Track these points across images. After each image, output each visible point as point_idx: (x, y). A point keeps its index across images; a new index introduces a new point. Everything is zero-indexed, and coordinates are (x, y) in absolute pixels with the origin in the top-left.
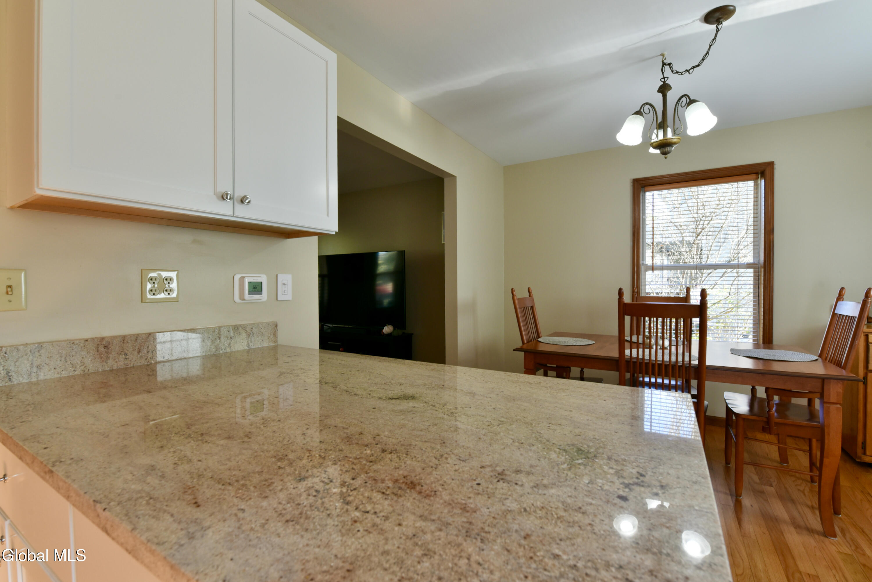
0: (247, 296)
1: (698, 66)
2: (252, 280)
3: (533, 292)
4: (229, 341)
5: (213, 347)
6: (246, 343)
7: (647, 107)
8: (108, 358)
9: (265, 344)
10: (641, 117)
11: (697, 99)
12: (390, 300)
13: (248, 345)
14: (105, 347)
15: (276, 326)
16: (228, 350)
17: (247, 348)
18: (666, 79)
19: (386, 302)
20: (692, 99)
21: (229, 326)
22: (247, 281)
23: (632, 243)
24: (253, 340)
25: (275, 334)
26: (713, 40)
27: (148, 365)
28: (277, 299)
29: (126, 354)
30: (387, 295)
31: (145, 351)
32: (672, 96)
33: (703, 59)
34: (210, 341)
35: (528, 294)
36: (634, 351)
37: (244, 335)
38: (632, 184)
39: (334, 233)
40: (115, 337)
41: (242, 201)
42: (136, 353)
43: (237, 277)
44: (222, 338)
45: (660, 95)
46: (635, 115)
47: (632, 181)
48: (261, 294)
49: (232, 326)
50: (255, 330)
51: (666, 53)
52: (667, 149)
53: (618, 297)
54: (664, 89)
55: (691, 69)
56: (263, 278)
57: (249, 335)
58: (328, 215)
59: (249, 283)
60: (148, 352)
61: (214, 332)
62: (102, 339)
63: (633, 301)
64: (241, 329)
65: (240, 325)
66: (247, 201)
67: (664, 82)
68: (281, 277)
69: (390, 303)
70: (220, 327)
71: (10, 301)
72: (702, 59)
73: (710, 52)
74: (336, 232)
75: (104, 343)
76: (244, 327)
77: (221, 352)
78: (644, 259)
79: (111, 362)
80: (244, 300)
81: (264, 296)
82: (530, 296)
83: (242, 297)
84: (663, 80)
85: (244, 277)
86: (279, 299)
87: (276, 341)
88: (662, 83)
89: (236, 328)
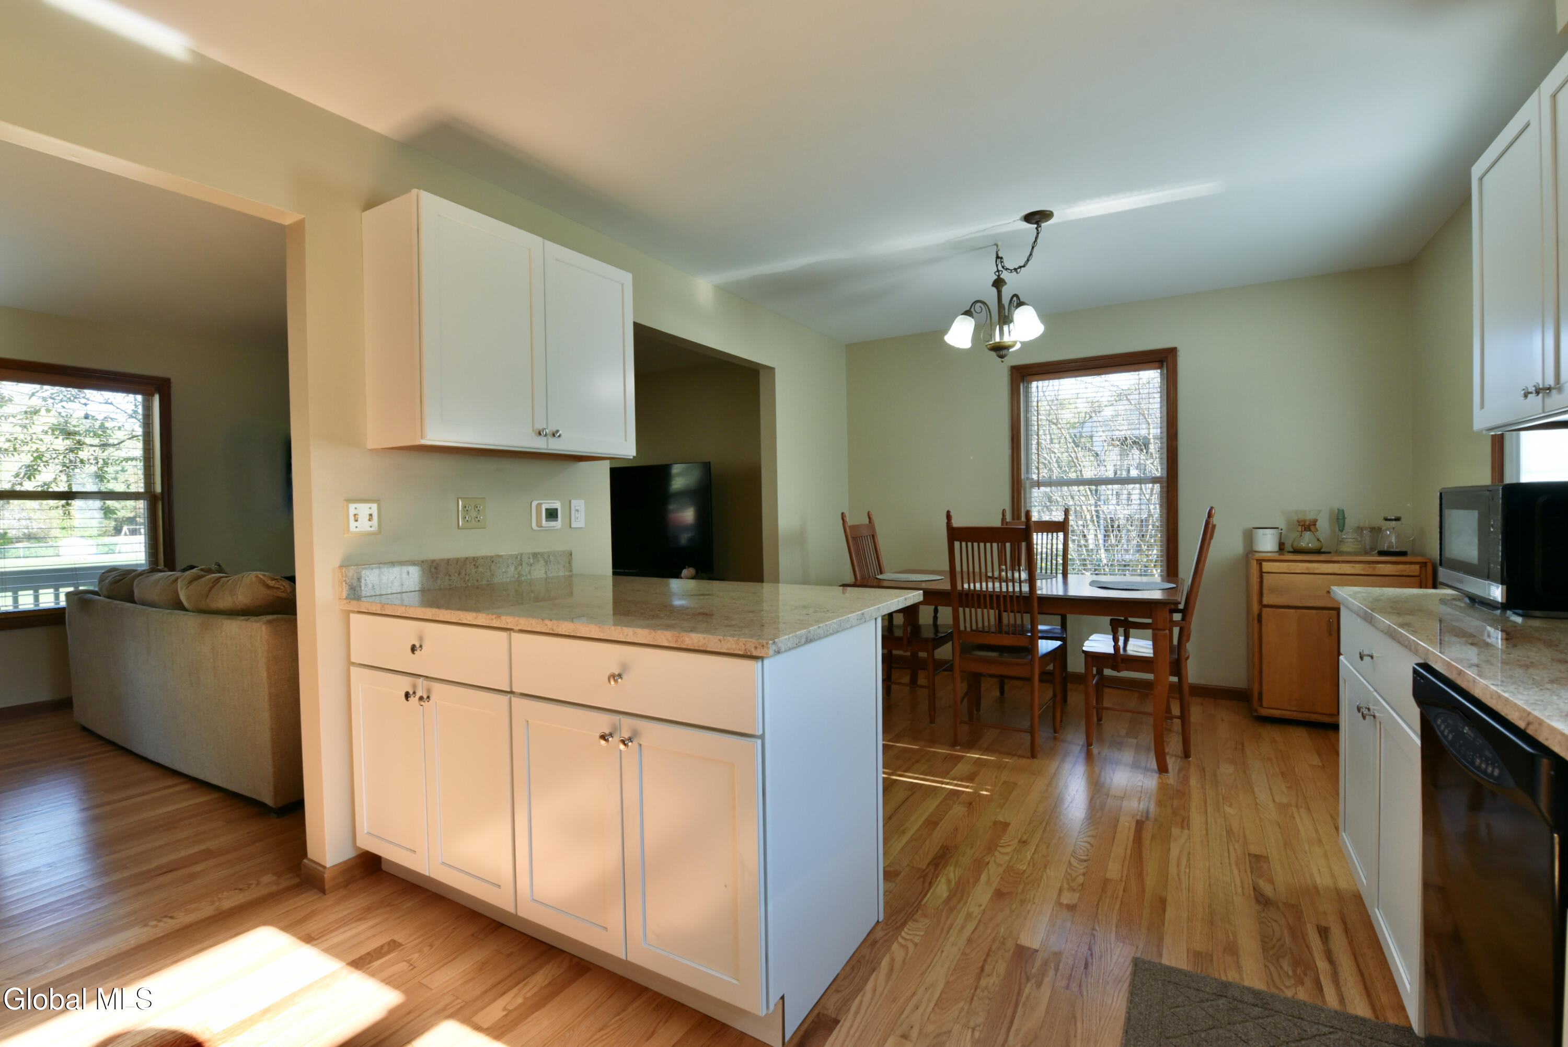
0: (544, 522)
1: (1024, 266)
2: (549, 506)
3: (874, 518)
4: (529, 568)
5: (516, 573)
6: (543, 572)
7: (978, 305)
8: (437, 578)
9: (561, 574)
10: (970, 318)
11: (1027, 302)
12: (690, 535)
13: (546, 573)
14: (435, 568)
15: (571, 555)
16: (529, 577)
17: (545, 576)
18: (1000, 272)
19: (684, 538)
20: (1021, 300)
21: (529, 554)
22: (544, 508)
23: (1010, 451)
24: (550, 568)
25: (570, 563)
26: (1035, 242)
27: (466, 587)
28: (570, 527)
29: (450, 576)
30: (686, 528)
31: (463, 574)
32: (1007, 292)
33: (1028, 260)
34: (514, 567)
35: (868, 520)
36: (984, 585)
37: (542, 562)
38: (1010, 373)
39: (632, 457)
40: (441, 560)
41: (554, 435)
42: (457, 575)
43: (534, 504)
44: (523, 564)
45: (994, 290)
46: (963, 316)
47: (1010, 369)
48: (557, 521)
49: (532, 553)
50: (552, 558)
51: (999, 243)
52: (1004, 352)
53: (946, 521)
54: (998, 283)
55: (1018, 268)
56: (556, 505)
57: (546, 562)
58: (626, 440)
59: (547, 510)
60: (466, 574)
61: (517, 558)
62: (433, 561)
63: (1002, 524)
64: (539, 556)
65: (539, 553)
66: (558, 434)
67: (999, 276)
68: (574, 503)
69: (691, 540)
70: (522, 554)
71: (356, 527)
72: (1026, 259)
73: (1033, 254)
74: (634, 457)
75: (435, 564)
76: (542, 554)
77: (523, 578)
78: (1028, 470)
79: (439, 581)
80: (542, 527)
81: (558, 524)
82: (870, 522)
83: (539, 524)
84: (997, 273)
85: (541, 504)
86: (573, 526)
87: (571, 571)
88: (996, 277)
89: (535, 555)
